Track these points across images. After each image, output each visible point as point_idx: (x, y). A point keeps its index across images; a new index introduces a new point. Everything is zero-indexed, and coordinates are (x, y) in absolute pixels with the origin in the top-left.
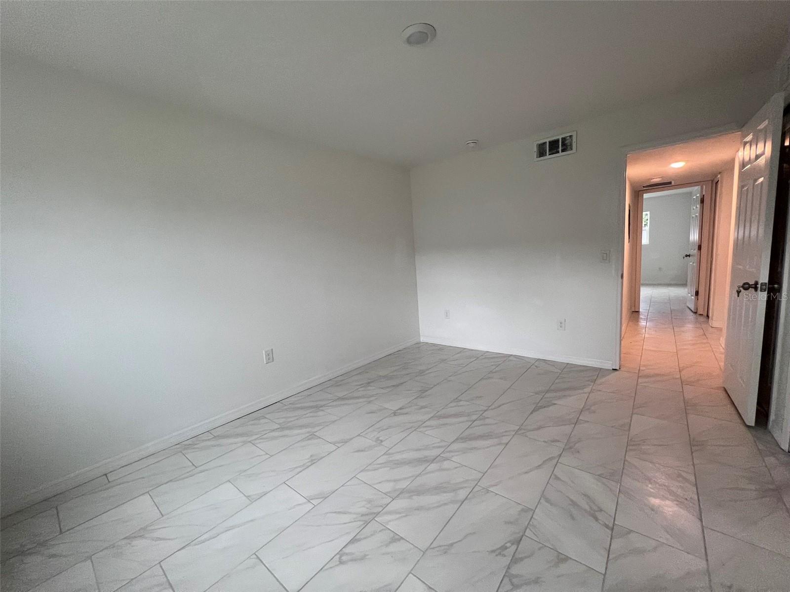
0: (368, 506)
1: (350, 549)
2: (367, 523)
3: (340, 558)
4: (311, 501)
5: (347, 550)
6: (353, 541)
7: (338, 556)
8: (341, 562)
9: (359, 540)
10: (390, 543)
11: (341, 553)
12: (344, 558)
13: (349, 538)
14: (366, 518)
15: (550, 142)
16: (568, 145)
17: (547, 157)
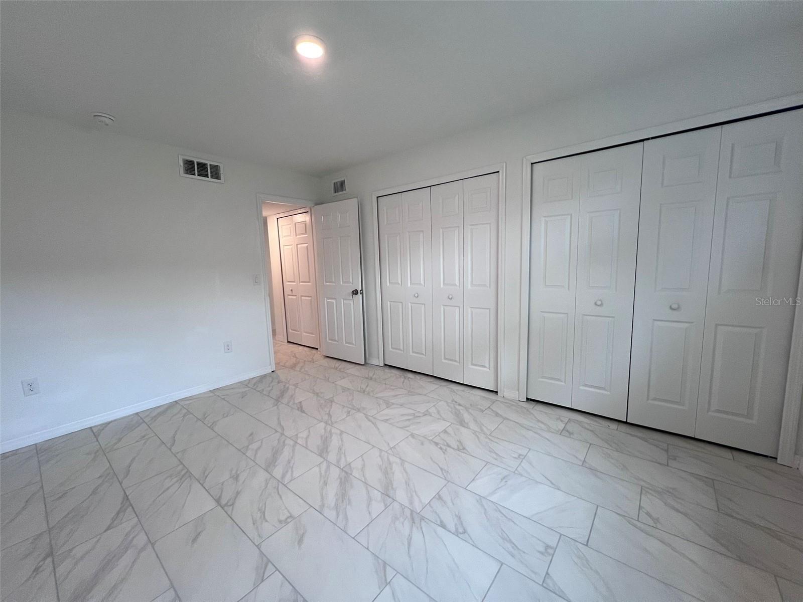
0: (401, 519)
1: (452, 527)
2: (423, 518)
3: (460, 533)
4: (388, 581)
5: (453, 529)
6: (443, 526)
7: (459, 535)
8: (465, 532)
9: (441, 522)
10: (443, 500)
11: (456, 533)
12: (461, 530)
13: (440, 530)
14: (417, 520)
15: (198, 163)
16: (216, 174)
17: (196, 177)
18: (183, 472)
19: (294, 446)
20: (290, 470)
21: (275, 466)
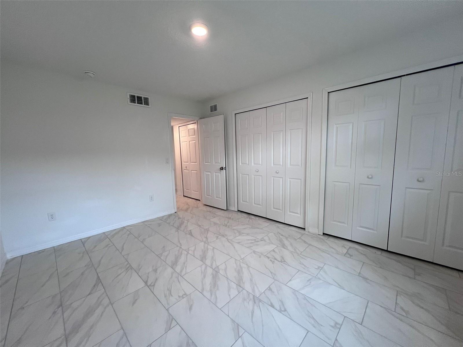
0: (248, 300)
1: (277, 306)
2: (260, 301)
3: (283, 311)
4: (240, 335)
5: (278, 308)
6: (272, 306)
7: (282, 312)
8: (285, 310)
9: (271, 303)
10: (272, 291)
11: (280, 311)
13: (271, 308)
14: (257, 301)
15: (137, 97)
16: (147, 102)
17: (136, 104)
18: (128, 266)
19: (187, 255)
20: (185, 268)
21: (176, 265)
